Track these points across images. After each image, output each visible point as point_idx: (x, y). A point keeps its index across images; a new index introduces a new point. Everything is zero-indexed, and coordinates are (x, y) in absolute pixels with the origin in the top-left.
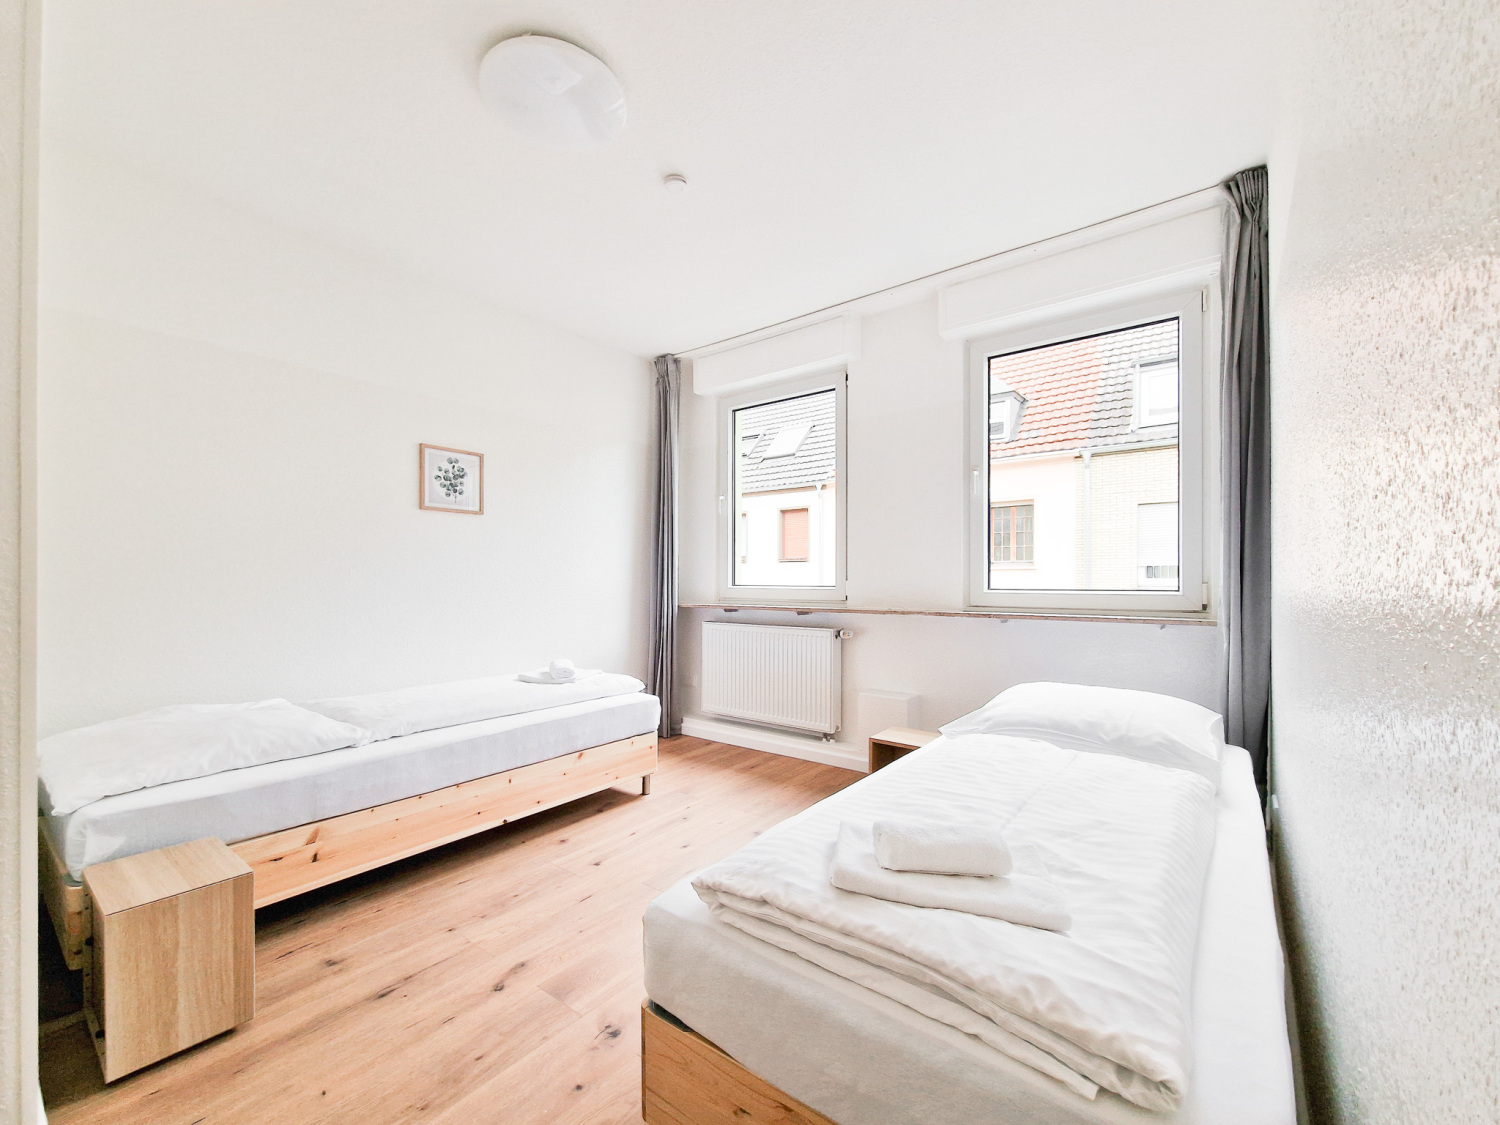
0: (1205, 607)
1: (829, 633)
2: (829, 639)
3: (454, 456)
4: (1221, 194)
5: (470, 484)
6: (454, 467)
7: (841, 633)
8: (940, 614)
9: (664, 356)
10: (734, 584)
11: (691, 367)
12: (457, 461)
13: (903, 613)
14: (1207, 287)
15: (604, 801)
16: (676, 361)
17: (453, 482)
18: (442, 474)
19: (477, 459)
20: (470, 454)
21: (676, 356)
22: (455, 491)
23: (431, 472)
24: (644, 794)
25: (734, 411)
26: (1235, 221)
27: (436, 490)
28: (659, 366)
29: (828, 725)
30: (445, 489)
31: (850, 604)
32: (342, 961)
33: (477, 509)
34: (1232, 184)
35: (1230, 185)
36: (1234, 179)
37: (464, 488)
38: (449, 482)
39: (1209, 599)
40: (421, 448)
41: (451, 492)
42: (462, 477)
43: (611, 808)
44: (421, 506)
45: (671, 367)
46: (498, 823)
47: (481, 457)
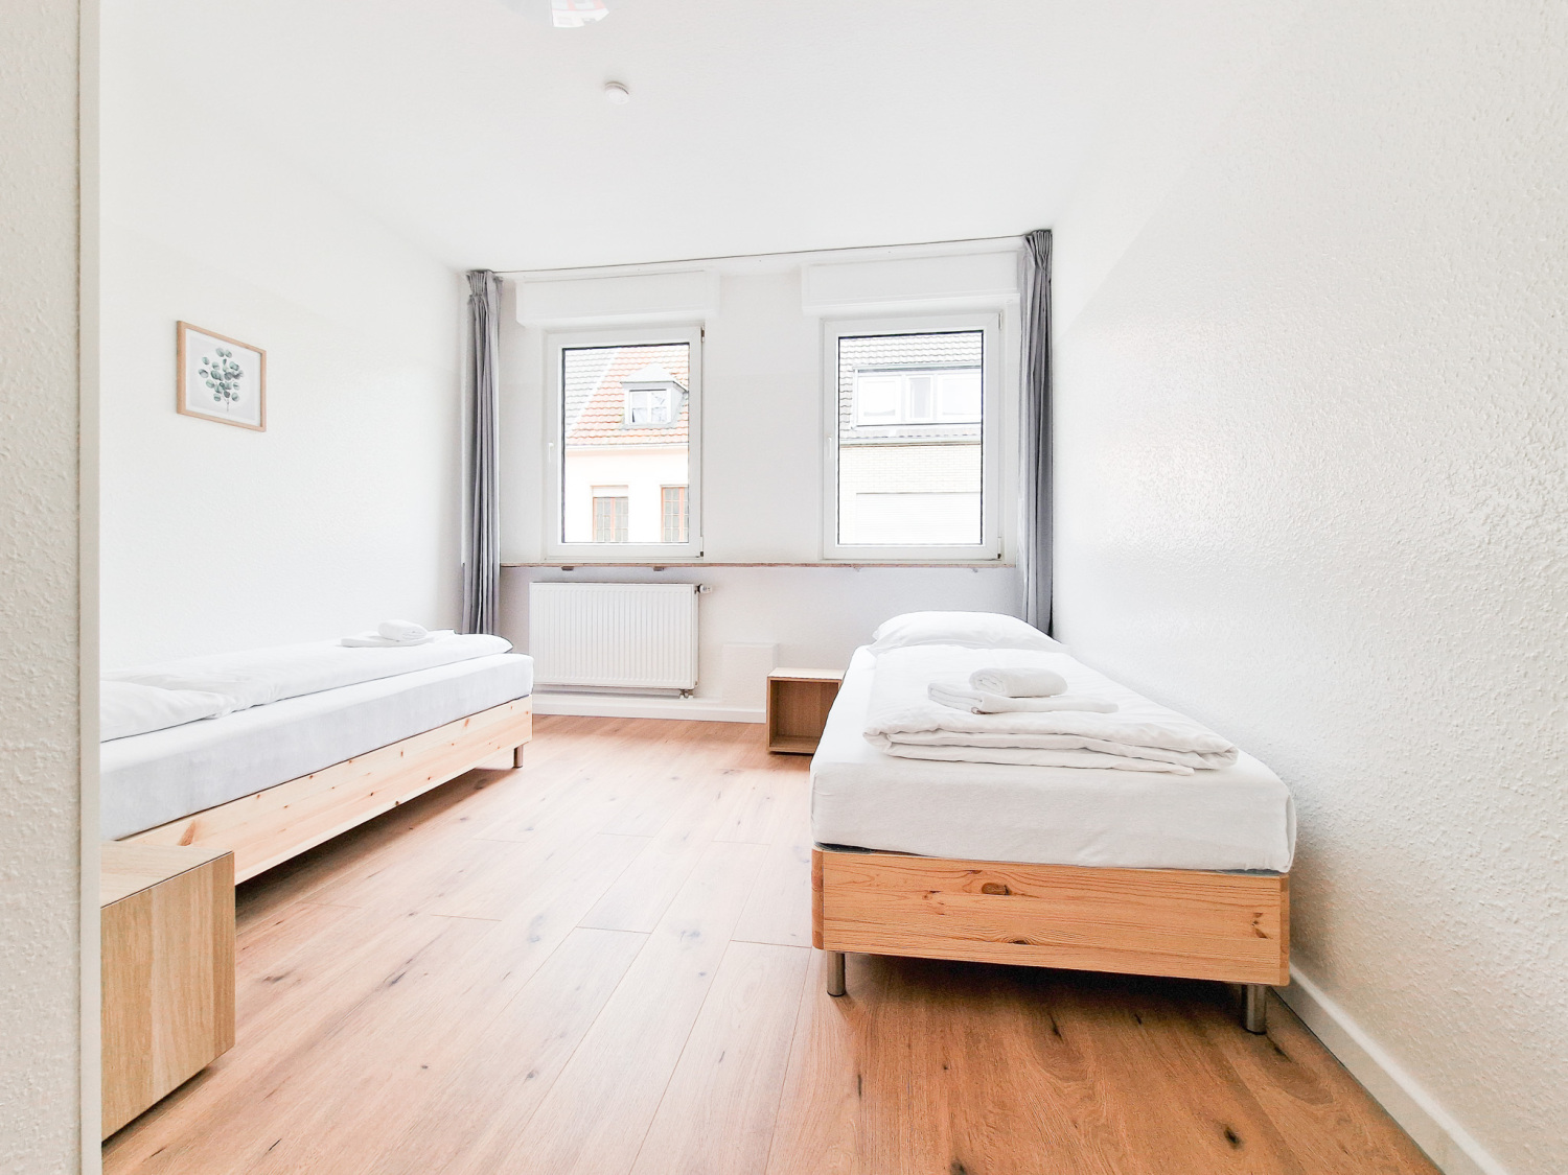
0: (999, 556)
1: (691, 588)
2: (689, 595)
3: (226, 347)
4: (1021, 242)
5: (246, 387)
6: (225, 361)
7: (701, 588)
8: (806, 565)
9: (482, 272)
10: (563, 541)
11: (513, 290)
12: (229, 355)
13: (770, 565)
14: (1002, 311)
15: (474, 781)
16: (497, 280)
17: (224, 382)
18: (209, 369)
19: (256, 356)
20: (247, 347)
21: (496, 275)
22: (227, 395)
23: (192, 365)
24: (516, 766)
25: (564, 350)
26: (1031, 265)
27: (199, 390)
28: (475, 281)
29: (688, 681)
30: (213, 391)
31: (706, 559)
32: (287, 974)
33: (256, 422)
34: (1031, 238)
35: (1029, 238)
36: (1031, 234)
37: (239, 393)
38: (219, 382)
39: (1003, 548)
40: (179, 328)
41: (222, 396)
42: (237, 377)
43: (489, 784)
44: (179, 407)
45: (491, 286)
46: (391, 805)
47: (262, 355)
